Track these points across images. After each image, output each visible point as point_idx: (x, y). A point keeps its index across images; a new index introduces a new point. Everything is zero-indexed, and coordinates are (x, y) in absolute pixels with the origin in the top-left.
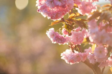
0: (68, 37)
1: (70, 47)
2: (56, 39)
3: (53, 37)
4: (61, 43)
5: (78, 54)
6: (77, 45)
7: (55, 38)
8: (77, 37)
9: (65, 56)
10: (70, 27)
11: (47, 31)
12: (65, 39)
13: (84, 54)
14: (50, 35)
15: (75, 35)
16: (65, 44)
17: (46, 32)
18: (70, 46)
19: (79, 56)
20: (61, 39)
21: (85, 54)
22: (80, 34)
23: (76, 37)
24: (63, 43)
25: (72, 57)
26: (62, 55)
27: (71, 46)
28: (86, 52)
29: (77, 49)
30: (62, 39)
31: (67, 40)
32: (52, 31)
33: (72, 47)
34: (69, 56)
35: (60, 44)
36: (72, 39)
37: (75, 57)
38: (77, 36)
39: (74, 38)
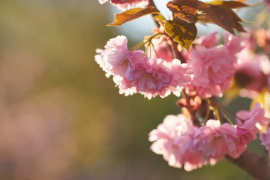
0: (180, 68)
1: (182, 105)
2: (137, 75)
3: (126, 70)
4: (153, 91)
5: (218, 131)
6: (208, 96)
7: (134, 72)
8: (210, 68)
9: (166, 141)
10: (184, 30)
11: (98, 51)
12: (171, 77)
13: (238, 128)
14: (112, 63)
15: (204, 59)
16: (168, 93)
17: (96, 54)
18: (184, 101)
19: (221, 138)
20: (156, 75)
21: (244, 130)
22: (221, 55)
23: (207, 67)
24: (162, 90)
25: (196, 142)
26: (153, 136)
27: (188, 101)
28: (243, 121)
29: (212, 112)
30: (160, 76)
31: (176, 78)
32: (118, 47)
33: (189, 107)
34: (181, 141)
35: (149, 96)
36: (192, 76)
37: (209, 141)
38: (210, 64)
39: (201, 70)
